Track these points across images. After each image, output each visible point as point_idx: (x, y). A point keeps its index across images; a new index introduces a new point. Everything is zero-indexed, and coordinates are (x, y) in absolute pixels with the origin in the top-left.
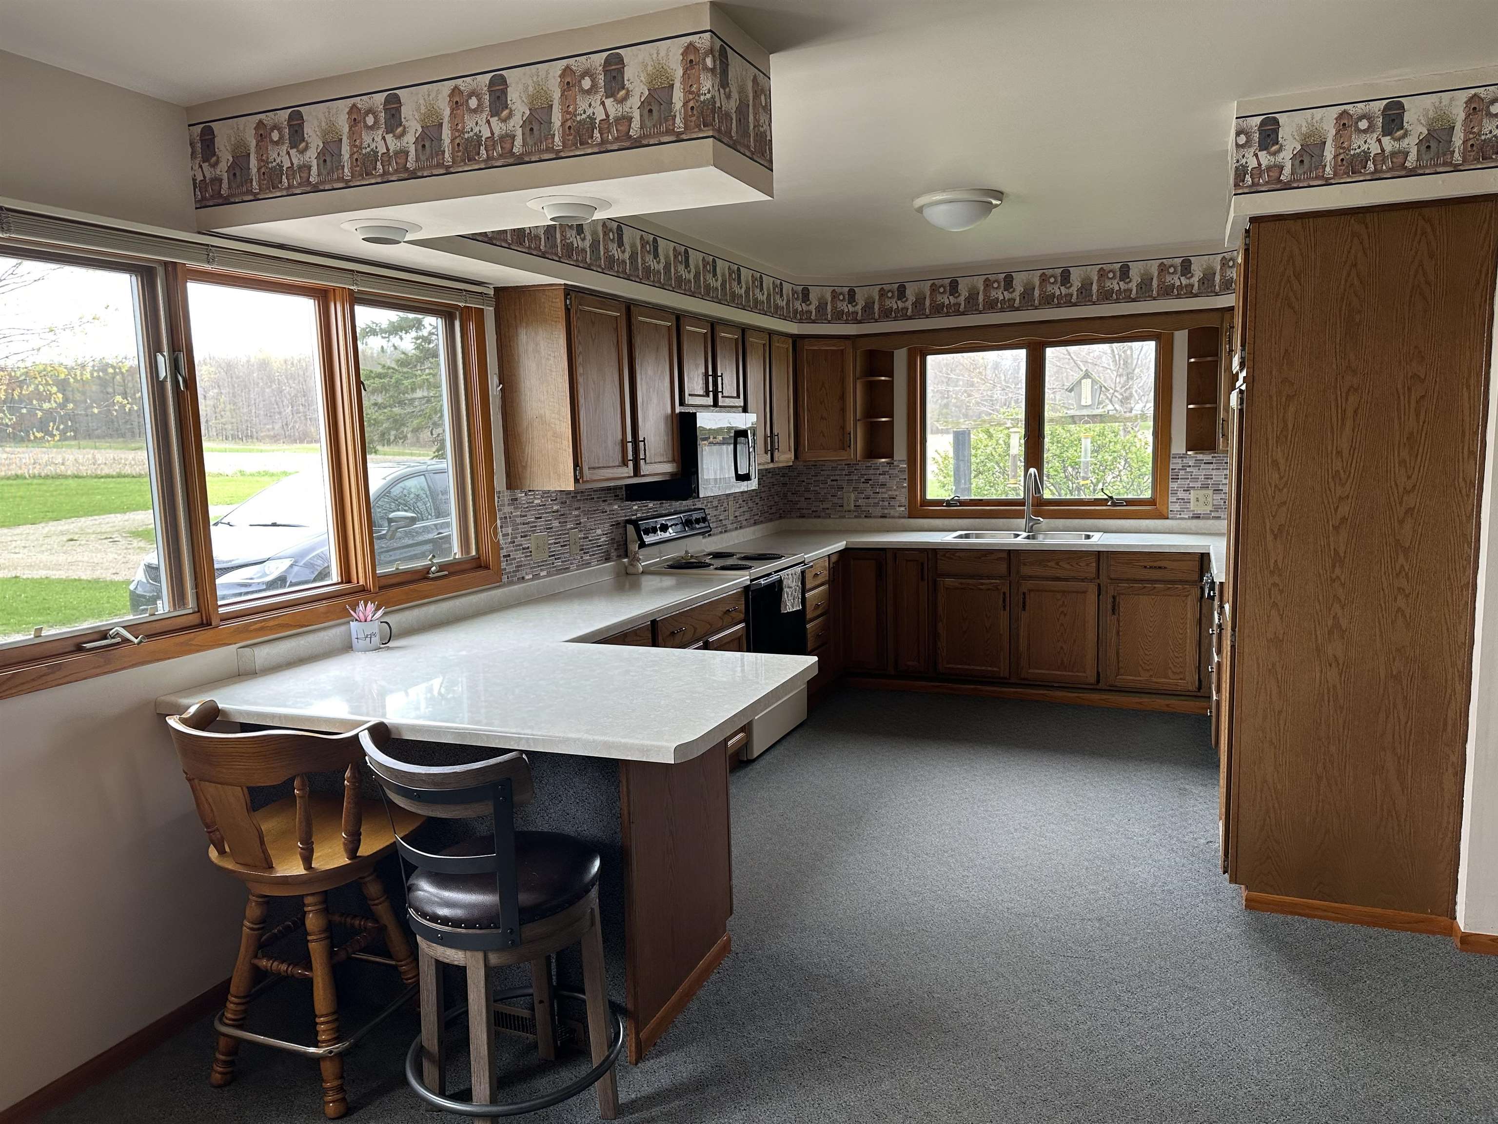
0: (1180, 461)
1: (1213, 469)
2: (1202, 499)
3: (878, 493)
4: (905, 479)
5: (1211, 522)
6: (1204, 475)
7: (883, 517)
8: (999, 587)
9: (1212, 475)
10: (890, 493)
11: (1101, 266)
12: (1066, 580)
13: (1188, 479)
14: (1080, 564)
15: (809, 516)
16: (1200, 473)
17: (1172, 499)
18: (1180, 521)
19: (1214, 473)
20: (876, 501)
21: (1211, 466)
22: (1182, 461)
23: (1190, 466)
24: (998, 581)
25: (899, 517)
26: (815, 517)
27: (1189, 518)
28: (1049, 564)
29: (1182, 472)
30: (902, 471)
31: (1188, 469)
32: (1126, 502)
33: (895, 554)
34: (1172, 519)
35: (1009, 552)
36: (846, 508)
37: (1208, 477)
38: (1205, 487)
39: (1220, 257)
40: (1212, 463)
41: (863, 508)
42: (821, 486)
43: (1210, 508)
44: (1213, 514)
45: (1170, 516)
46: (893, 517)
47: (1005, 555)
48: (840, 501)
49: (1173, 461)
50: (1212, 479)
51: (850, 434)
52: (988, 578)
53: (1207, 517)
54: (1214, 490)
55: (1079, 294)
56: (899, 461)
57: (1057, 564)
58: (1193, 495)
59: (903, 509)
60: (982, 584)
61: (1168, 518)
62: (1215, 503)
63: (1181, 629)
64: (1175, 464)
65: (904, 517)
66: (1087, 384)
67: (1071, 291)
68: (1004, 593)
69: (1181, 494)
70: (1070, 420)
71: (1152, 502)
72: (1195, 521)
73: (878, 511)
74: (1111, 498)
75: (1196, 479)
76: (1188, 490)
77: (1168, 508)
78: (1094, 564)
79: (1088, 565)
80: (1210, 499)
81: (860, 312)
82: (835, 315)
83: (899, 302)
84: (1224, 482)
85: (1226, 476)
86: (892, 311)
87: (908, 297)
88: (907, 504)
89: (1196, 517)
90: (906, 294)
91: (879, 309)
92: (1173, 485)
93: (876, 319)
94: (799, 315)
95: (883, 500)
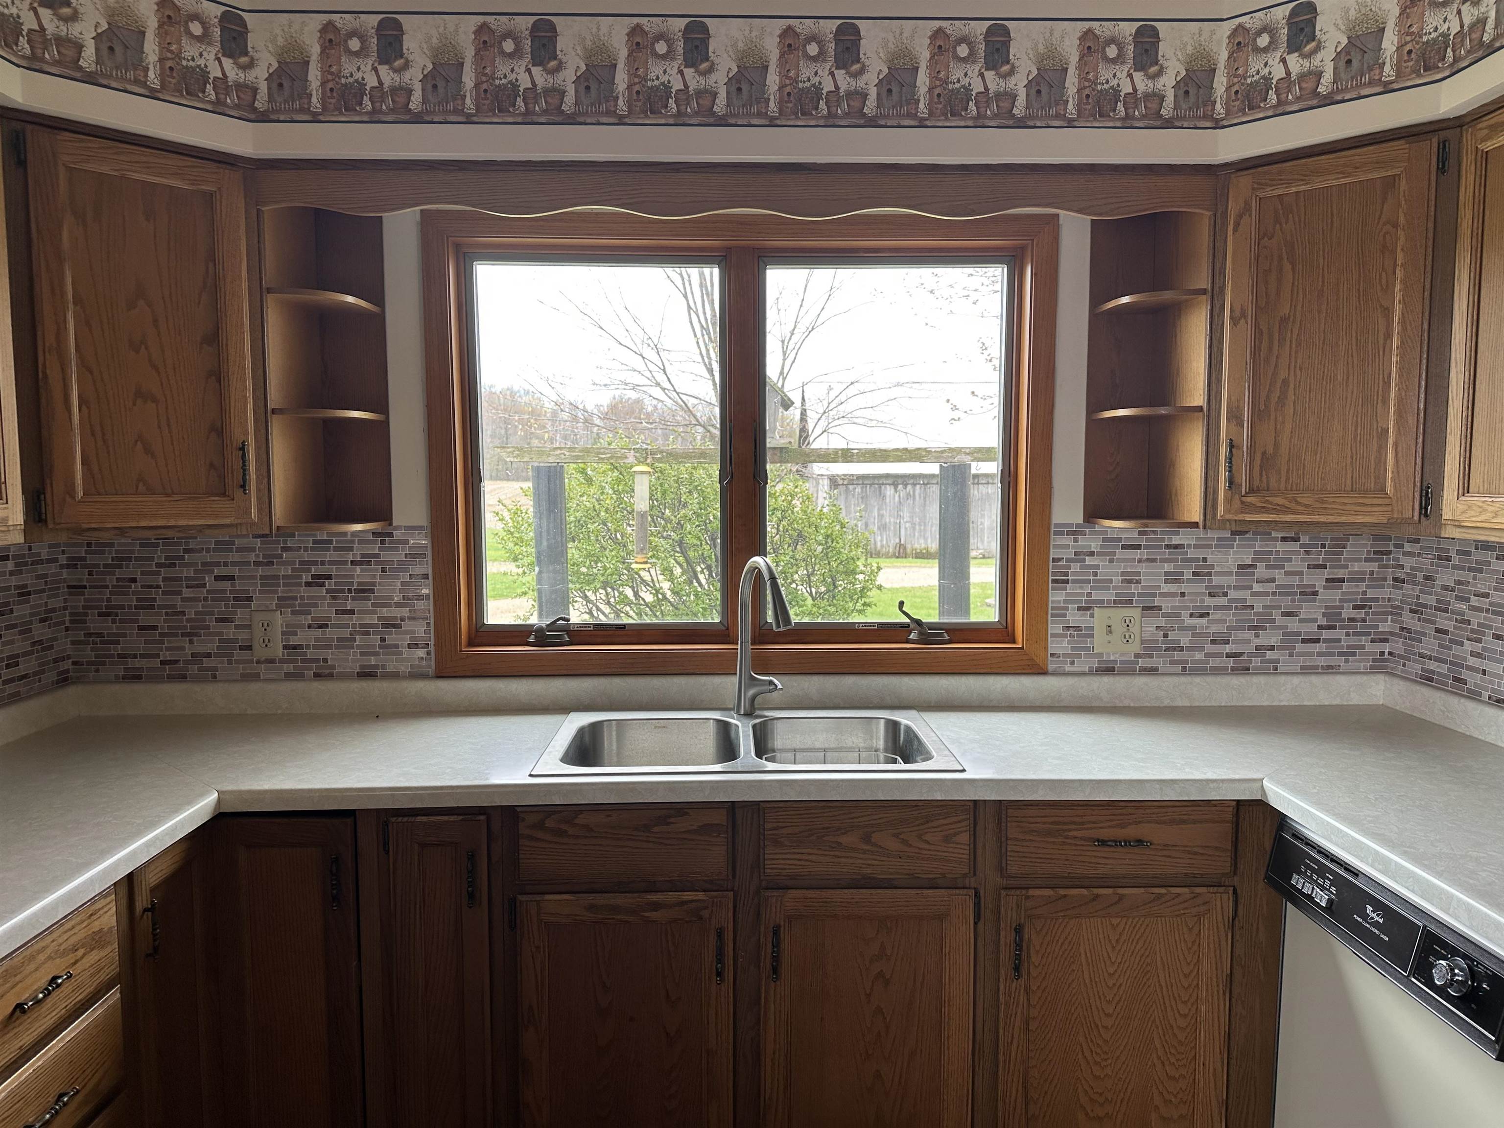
0: (1068, 540)
1: (1140, 561)
2: (1119, 628)
3: (352, 612)
4: (426, 576)
5: (1140, 681)
6: (1123, 574)
7: (367, 674)
8: (705, 914)
9: (1139, 574)
10: (385, 612)
11: (937, 24)
13: (1088, 581)
14: (928, 837)
15: (155, 678)
16: (1112, 570)
17: (1055, 628)
18: (1070, 681)
19: (1143, 568)
20: (346, 633)
21: (1137, 554)
22: (1076, 541)
23: (1092, 554)
24: (701, 896)
25: (415, 676)
26: (172, 678)
27: (1092, 672)
28: (845, 840)
29: (1075, 567)
30: (415, 555)
31: (1089, 561)
32: (947, 631)
33: (386, 823)
34: (1055, 674)
35: (733, 806)
36: (260, 651)
37: (1130, 580)
38: (1125, 602)
39: (1227, 28)
40: (1139, 547)
41: (310, 654)
42: (187, 593)
43: (1135, 647)
44: (1141, 662)
45: (1051, 667)
46: (395, 676)
47: (719, 818)
48: (243, 635)
49: (1056, 540)
50: (1138, 582)
51: (243, 448)
52: (674, 887)
53: (1128, 670)
54: (1145, 608)
55: (884, 94)
56: (407, 528)
57: (867, 838)
58: (1099, 618)
59: (421, 653)
60: (656, 906)
61: (1044, 673)
62: (1146, 637)
63: (1185, 1003)
64: (1062, 547)
65: (423, 676)
67: (861, 83)
68: (720, 934)
69: (1074, 617)
71: (1004, 632)
72: (1106, 680)
73: (352, 660)
74: (918, 622)
75: (1104, 584)
76: (1088, 609)
77: (1046, 648)
78: (965, 838)
79: (947, 839)
80: (1135, 629)
81: (263, 87)
82: (174, 78)
83: (383, 70)
84: (1166, 588)
85: (1173, 578)
86: (363, 94)
87: (411, 58)
88: (432, 642)
89: (1108, 670)
90: (405, 47)
91: (323, 84)
92: (1056, 597)
93: (315, 114)
94: (29, 42)
95: (365, 631)
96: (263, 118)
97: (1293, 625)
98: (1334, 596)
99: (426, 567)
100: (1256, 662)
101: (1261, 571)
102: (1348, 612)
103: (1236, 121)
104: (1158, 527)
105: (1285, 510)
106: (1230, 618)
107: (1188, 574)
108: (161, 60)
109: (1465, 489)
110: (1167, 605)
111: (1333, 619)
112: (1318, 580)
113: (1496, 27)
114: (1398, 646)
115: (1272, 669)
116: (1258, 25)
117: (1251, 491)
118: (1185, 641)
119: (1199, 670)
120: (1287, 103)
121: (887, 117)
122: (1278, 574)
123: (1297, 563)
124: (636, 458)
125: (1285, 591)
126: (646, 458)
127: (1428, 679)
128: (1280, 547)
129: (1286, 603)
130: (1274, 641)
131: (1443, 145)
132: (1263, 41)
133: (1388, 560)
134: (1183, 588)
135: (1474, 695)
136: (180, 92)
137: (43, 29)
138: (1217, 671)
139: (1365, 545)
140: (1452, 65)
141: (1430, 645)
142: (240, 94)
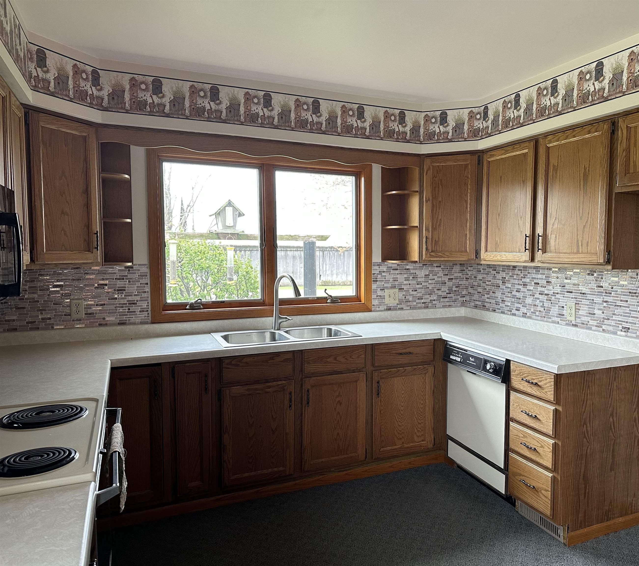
0: (377, 267)
1: (398, 274)
2: (392, 296)
3: (116, 298)
4: (147, 284)
5: (399, 312)
6: (393, 278)
7: (122, 323)
8: (286, 388)
9: (397, 278)
10: (130, 298)
12: (341, 373)
13: (383, 281)
14: (353, 357)
15: (23, 329)
16: (390, 277)
17: (374, 296)
18: (379, 313)
19: (399, 276)
20: (113, 307)
21: (397, 272)
22: (379, 268)
23: (384, 272)
24: (284, 382)
25: (142, 323)
26: (31, 329)
27: (384, 310)
28: (328, 360)
29: (379, 276)
30: (142, 276)
31: (383, 274)
32: (340, 299)
34: (374, 311)
35: (294, 353)
36: (74, 316)
37: (395, 280)
38: (393, 287)
40: (397, 269)
41: (97, 316)
42: (40, 293)
43: (397, 302)
44: (399, 306)
45: (373, 309)
46: (134, 324)
47: (290, 356)
48: (67, 310)
49: (373, 268)
50: (397, 280)
51: (97, 234)
52: (274, 380)
53: (395, 309)
54: (399, 289)
56: (139, 265)
57: (335, 359)
58: (387, 293)
59: (146, 314)
60: (269, 387)
61: (371, 311)
62: (400, 298)
63: (422, 400)
64: (375, 270)
65: (147, 323)
66: (229, 210)
68: (290, 394)
69: (379, 293)
70: (216, 236)
71: (357, 298)
72: (389, 312)
73: (115, 318)
74: (331, 296)
75: (387, 282)
76: (383, 290)
77: (371, 303)
78: (363, 356)
79: (358, 357)
80: (397, 296)
81: (106, 98)
82: (77, 94)
83: (154, 97)
84: (405, 282)
85: (407, 279)
86: (146, 105)
87: (165, 94)
88: (150, 310)
89: (389, 309)
90: (163, 90)
91: (131, 99)
92: (374, 286)
93: (127, 110)
94: (34, 80)
95: (122, 306)
96: (106, 109)
97: (440, 293)
98: (450, 284)
99: (147, 280)
100: (430, 305)
101: (431, 277)
102: (454, 289)
103: (426, 143)
104: (405, 262)
105: (441, 257)
106: (423, 291)
107: (411, 278)
108: (74, 87)
109: (486, 251)
110: (405, 287)
111: (450, 291)
112: (446, 279)
113: (491, 130)
114: (467, 298)
115: (435, 307)
116: (432, 115)
117: (432, 251)
118: (411, 299)
119: (415, 308)
120: (440, 140)
121: (328, 131)
122: (435, 277)
123: (441, 274)
124: (170, 237)
125: (437, 283)
126: (175, 237)
127: (476, 307)
128: (436, 269)
129: (438, 286)
130: (435, 298)
131: (479, 156)
132: (433, 120)
133: (464, 273)
134: (410, 282)
135: (488, 310)
136: (79, 99)
137: (38, 76)
138: (420, 308)
139: (458, 268)
140: (481, 136)
141: (476, 297)
142: (97, 100)
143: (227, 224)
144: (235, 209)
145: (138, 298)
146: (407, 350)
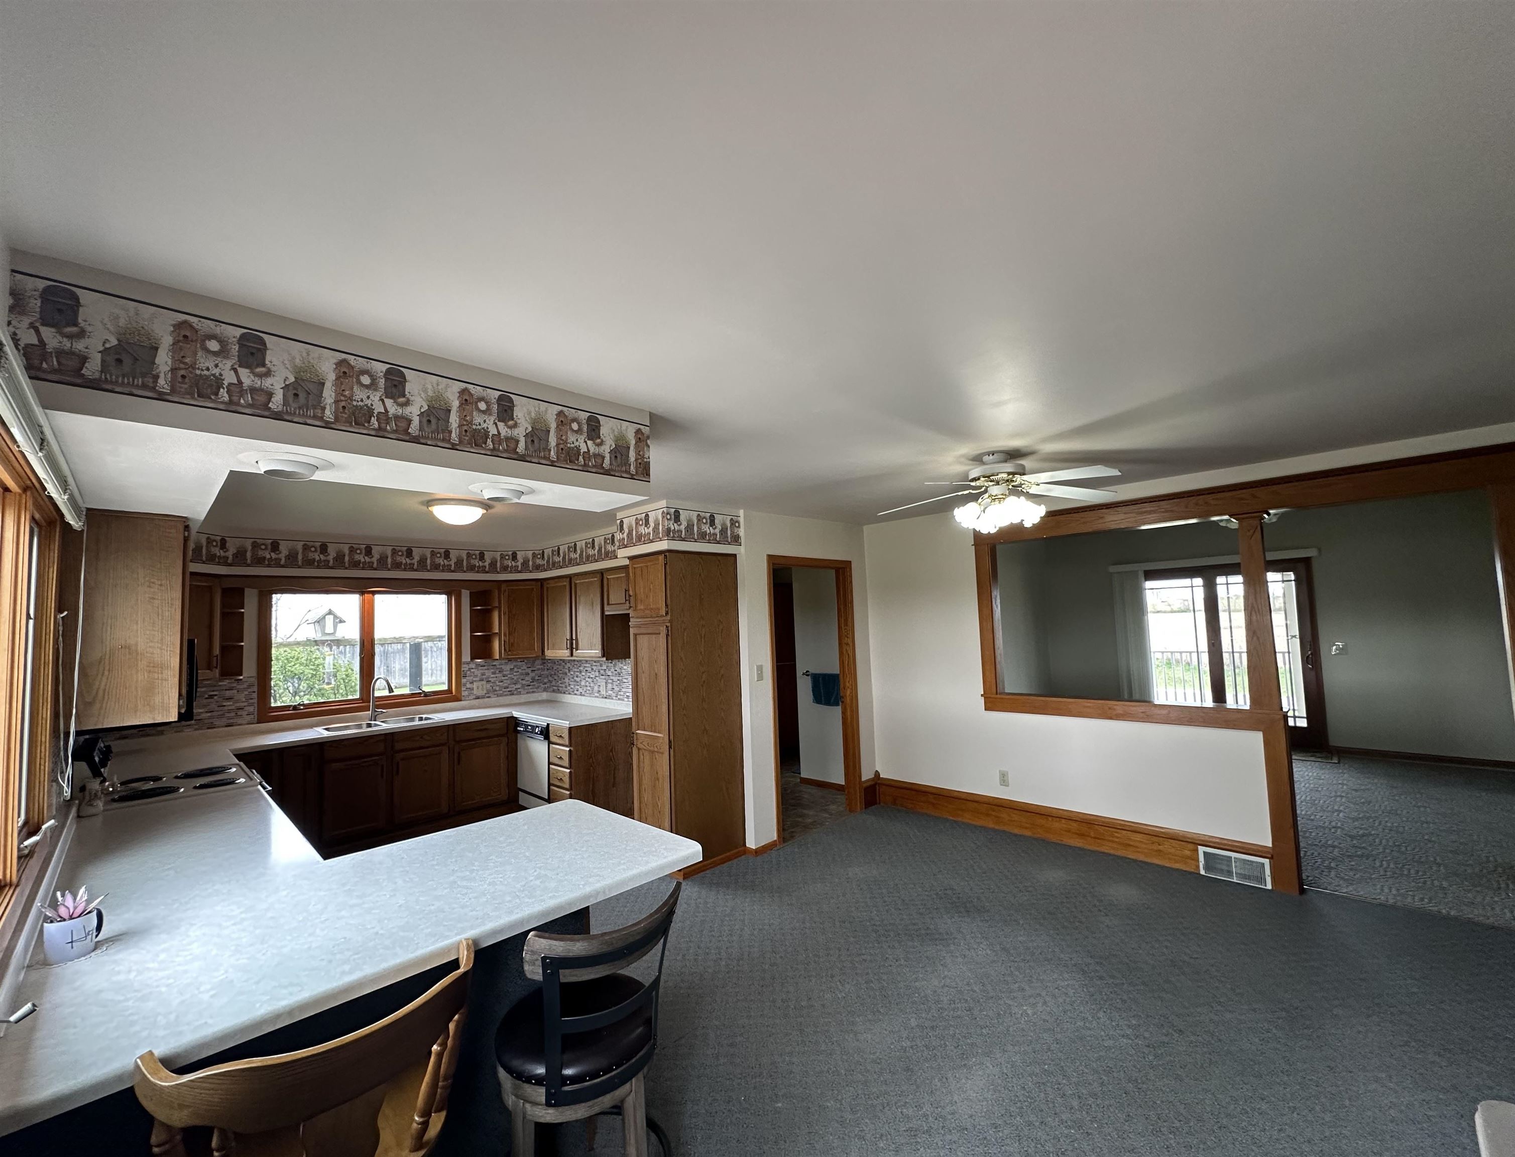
0: (466, 665)
2: (481, 687)
3: (224, 706)
4: (254, 692)
5: (486, 700)
6: (481, 673)
7: (230, 726)
8: (378, 762)
9: (485, 673)
10: (238, 705)
12: (427, 747)
13: (472, 676)
16: (478, 673)
17: (463, 689)
18: (468, 702)
19: (486, 671)
21: (486, 668)
22: (469, 665)
23: (473, 669)
24: (377, 758)
25: (248, 724)
27: (473, 699)
28: (416, 738)
29: (468, 672)
30: (251, 686)
32: (433, 693)
34: (465, 700)
35: (386, 734)
37: (483, 674)
38: (482, 680)
39: (499, 553)
40: (485, 666)
41: (206, 721)
43: (485, 692)
44: (487, 695)
45: (463, 699)
46: (241, 725)
47: (382, 738)
49: (463, 666)
50: (485, 675)
52: (368, 757)
53: (483, 697)
54: (487, 681)
56: (248, 677)
58: (475, 685)
59: (252, 716)
60: (364, 762)
61: (461, 700)
62: (488, 688)
63: (498, 764)
64: (465, 668)
65: (253, 723)
66: (329, 620)
67: (412, 561)
68: (382, 766)
69: (468, 686)
70: (314, 643)
71: (449, 691)
72: (478, 700)
73: (224, 721)
74: (425, 691)
75: (476, 676)
76: (472, 683)
77: (462, 694)
78: (446, 734)
79: (442, 735)
80: (484, 687)
81: (231, 557)
82: (209, 557)
83: (271, 553)
84: (492, 676)
85: (494, 673)
86: (265, 561)
87: (282, 551)
88: (256, 713)
89: (478, 698)
90: (280, 548)
91: (252, 557)
92: (464, 681)
93: (248, 564)
95: (229, 711)
96: (231, 565)
97: (524, 682)
98: (533, 674)
99: (254, 689)
100: (515, 692)
101: (516, 670)
102: (537, 678)
103: (502, 573)
104: (489, 661)
105: (516, 655)
106: (509, 682)
107: (497, 672)
108: (206, 553)
109: (548, 649)
110: (492, 680)
111: (533, 680)
112: (529, 671)
114: (548, 685)
115: (520, 693)
116: (505, 554)
117: (509, 651)
118: (497, 688)
119: (501, 695)
121: (419, 569)
122: (520, 670)
123: (525, 667)
125: (522, 674)
127: (554, 691)
128: (520, 663)
129: (522, 677)
130: (519, 686)
132: (506, 558)
133: (545, 665)
134: (497, 675)
135: (561, 693)
138: (506, 695)
139: (540, 662)
141: (554, 683)
142: (224, 559)
143: (327, 631)
144: (335, 617)
145: (246, 704)
146: (484, 727)
